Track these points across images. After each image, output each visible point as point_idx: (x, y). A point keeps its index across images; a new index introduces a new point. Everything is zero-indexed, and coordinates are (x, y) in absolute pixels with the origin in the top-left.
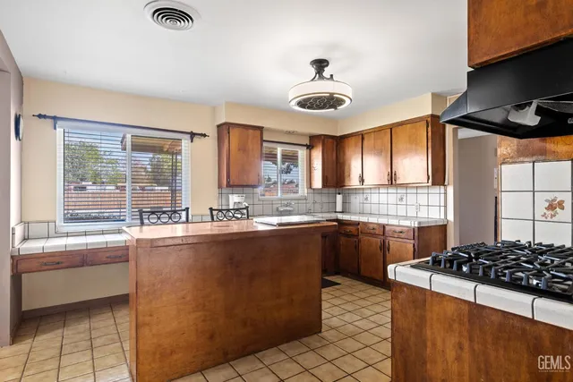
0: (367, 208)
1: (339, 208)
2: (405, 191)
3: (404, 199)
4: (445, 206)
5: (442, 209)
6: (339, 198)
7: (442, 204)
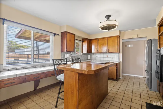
0: (97, 58)
1: (89, 58)
2: (108, 54)
3: (108, 56)
4: (120, 58)
5: (119, 59)
6: (89, 56)
7: (119, 57)
